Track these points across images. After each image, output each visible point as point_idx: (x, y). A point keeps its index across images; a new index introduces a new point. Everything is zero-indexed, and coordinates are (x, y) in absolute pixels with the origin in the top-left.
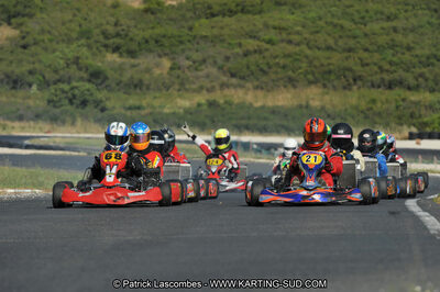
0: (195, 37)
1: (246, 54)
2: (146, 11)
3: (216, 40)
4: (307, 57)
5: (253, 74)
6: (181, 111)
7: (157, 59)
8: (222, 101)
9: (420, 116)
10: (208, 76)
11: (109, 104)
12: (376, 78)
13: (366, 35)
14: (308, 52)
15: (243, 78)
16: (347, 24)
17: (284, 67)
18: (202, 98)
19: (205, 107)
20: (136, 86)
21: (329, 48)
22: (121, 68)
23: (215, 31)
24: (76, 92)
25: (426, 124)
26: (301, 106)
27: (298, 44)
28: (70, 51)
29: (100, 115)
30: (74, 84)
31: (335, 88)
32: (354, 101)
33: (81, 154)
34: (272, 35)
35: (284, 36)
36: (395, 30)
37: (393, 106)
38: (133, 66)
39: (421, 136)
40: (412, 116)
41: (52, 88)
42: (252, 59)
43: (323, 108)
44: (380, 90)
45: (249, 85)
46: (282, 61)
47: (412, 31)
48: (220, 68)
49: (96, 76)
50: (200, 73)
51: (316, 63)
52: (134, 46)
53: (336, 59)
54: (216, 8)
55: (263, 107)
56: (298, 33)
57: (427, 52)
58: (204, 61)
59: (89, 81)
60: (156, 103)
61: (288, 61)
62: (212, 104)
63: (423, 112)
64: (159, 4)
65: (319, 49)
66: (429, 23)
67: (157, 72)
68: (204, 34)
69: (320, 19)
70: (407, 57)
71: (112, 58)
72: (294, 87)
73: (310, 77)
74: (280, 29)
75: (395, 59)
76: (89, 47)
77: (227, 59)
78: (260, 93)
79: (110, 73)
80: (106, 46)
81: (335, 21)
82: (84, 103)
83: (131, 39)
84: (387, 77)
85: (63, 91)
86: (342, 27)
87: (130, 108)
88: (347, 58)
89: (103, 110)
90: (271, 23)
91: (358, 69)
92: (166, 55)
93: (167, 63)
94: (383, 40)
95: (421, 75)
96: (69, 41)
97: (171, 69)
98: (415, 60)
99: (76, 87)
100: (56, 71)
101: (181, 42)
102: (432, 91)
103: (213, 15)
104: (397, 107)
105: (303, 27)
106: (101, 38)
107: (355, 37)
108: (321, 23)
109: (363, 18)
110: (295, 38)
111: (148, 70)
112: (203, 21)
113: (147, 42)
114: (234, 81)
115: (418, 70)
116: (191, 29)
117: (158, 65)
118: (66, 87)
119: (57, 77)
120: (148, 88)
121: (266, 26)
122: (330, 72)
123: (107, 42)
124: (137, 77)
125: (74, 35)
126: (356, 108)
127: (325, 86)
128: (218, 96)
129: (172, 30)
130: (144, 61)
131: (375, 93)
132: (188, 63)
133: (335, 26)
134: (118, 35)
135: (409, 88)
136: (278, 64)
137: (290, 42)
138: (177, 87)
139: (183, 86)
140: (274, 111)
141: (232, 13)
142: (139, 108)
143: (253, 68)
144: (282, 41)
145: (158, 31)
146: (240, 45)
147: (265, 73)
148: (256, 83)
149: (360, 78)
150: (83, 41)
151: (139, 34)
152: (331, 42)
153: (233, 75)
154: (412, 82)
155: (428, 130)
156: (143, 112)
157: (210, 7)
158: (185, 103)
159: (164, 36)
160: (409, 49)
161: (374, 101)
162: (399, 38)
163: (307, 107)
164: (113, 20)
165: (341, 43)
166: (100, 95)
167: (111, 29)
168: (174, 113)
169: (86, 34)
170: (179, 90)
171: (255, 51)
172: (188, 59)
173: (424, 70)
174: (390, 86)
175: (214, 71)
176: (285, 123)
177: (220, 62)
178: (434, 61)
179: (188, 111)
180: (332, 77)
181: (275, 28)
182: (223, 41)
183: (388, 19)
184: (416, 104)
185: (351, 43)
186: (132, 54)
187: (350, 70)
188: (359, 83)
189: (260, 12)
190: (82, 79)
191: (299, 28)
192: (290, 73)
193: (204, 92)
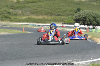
0: (25, 7)
1: (34, 10)
2: (17, 2)
3: (29, 7)
4: (44, 10)
5: (35, 13)
6: (23, 19)
7: (19, 10)
8: (30, 18)
9: (64, 21)
10: (28, 13)
11: (11, 18)
12: (56, 14)
13: (54, 7)
14: (45, 9)
15: (34, 14)
16: (51, 5)
17: (41, 12)
18: (27, 17)
19: (27, 19)
20: (16, 15)
21: (48, 9)
22: (13, 12)
23: (29, 6)
24: (6, 16)
25: (65, 22)
26: (43, 19)
27: (43, 8)
28: (4, 9)
29: (10, 20)
30: (5, 14)
31: (49, 16)
32: (53, 18)
33: (9, 26)
34: (39, 6)
35: (41, 7)
36: (59, 6)
37: (59, 19)
38: (15, 11)
39: (64, 24)
40: (62, 20)
41: (2, 15)
42: (35, 10)
43: (47, 19)
44: (57, 16)
45: (35, 15)
46: (40, 11)
47: (62, 6)
48: (30, 12)
49: (9, 13)
50: (26, 13)
51: (46, 11)
52: (15, 8)
53: (49, 11)
54: (29, 2)
55: (37, 19)
56: (43, 6)
57: (65, 10)
58: (27, 11)
59: (8, 14)
60: (19, 18)
61: (41, 11)
62: (29, 18)
63: (64, 20)
64: (19, 1)
65: (46, 9)
66: (65, 5)
67: (19, 12)
68: (27, 6)
69: (47, 4)
70: (61, 10)
71: (11, 10)
72: (42, 15)
73: (45, 14)
74: (40, 5)
75: (59, 11)
76: (8, 8)
77: (31, 10)
78: (37, 16)
79: (11, 13)
80: (10, 8)
81: (49, 4)
82: (7, 18)
83: (15, 7)
84: (58, 14)
85: (4, 16)
86: (50, 5)
87: (15, 18)
88: (51, 11)
89: (10, 19)
90: (38, 4)
91: (53, 12)
92: (20, 10)
93: (21, 11)
94: (57, 8)
95: (64, 14)
96: (4, 7)
97: (22, 12)
98: (63, 11)
99: (6, 15)
100: (2, 12)
101: (23, 8)
102: (66, 16)
103: (28, 3)
104: (60, 19)
105: (44, 5)
106: (10, 7)
107: (52, 7)
108: (47, 5)
109: (54, 4)
110: (42, 7)
111: (17, 12)
112: (27, 4)
113: (17, 7)
114: (32, 14)
115: (63, 13)
116: (25, 5)
117: (19, 11)
118: (4, 15)
119: (2, 13)
120: (18, 15)
121: (38, 5)
122: (48, 13)
123: (11, 7)
124: (16, 13)
125: (5, 6)
126: (53, 19)
127: (47, 15)
128: (30, 17)
129: (21, 5)
130: (17, 11)
131: (56, 17)
132: (24, 11)
133: (49, 5)
134: (12, 6)
135: (62, 16)
136: (39, 11)
137: (42, 8)
138: (22, 15)
139: (23, 15)
140: (39, 19)
141: (31, 3)
142: (16, 18)
143: (35, 12)
144: (40, 7)
145: (19, 6)
146: (33, 8)
147: (37, 13)
148: (36, 15)
149: (53, 14)
150: (7, 7)
151: (16, 6)
152: (48, 8)
153: (32, 13)
154: (62, 15)
155: (65, 23)
156: (17, 19)
157: (28, 2)
158: (24, 18)
159: (20, 6)
160: (62, 9)
161: (56, 18)
162: (60, 7)
163: (45, 19)
164: (11, 4)
165: (50, 8)
166: (10, 16)
167: (11, 5)
168: (22, 20)
169: (7, 6)
170: (23, 16)
171: (36, 9)
172: (24, 10)
173: (64, 13)
174: (59, 15)
175: (29, 12)
176: (41, 21)
177: (30, 11)
178: (66, 11)
179: (24, 19)
180: (49, 14)
181: (39, 5)
182: (30, 7)
183: (58, 4)
184: (63, 18)
185: (52, 8)
186: (15, 9)
187: (52, 12)
188: (53, 15)
189: (36, 3)
190: (6, 14)
191: (43, 5)
192: (42, 13)
193: (27, 16)
